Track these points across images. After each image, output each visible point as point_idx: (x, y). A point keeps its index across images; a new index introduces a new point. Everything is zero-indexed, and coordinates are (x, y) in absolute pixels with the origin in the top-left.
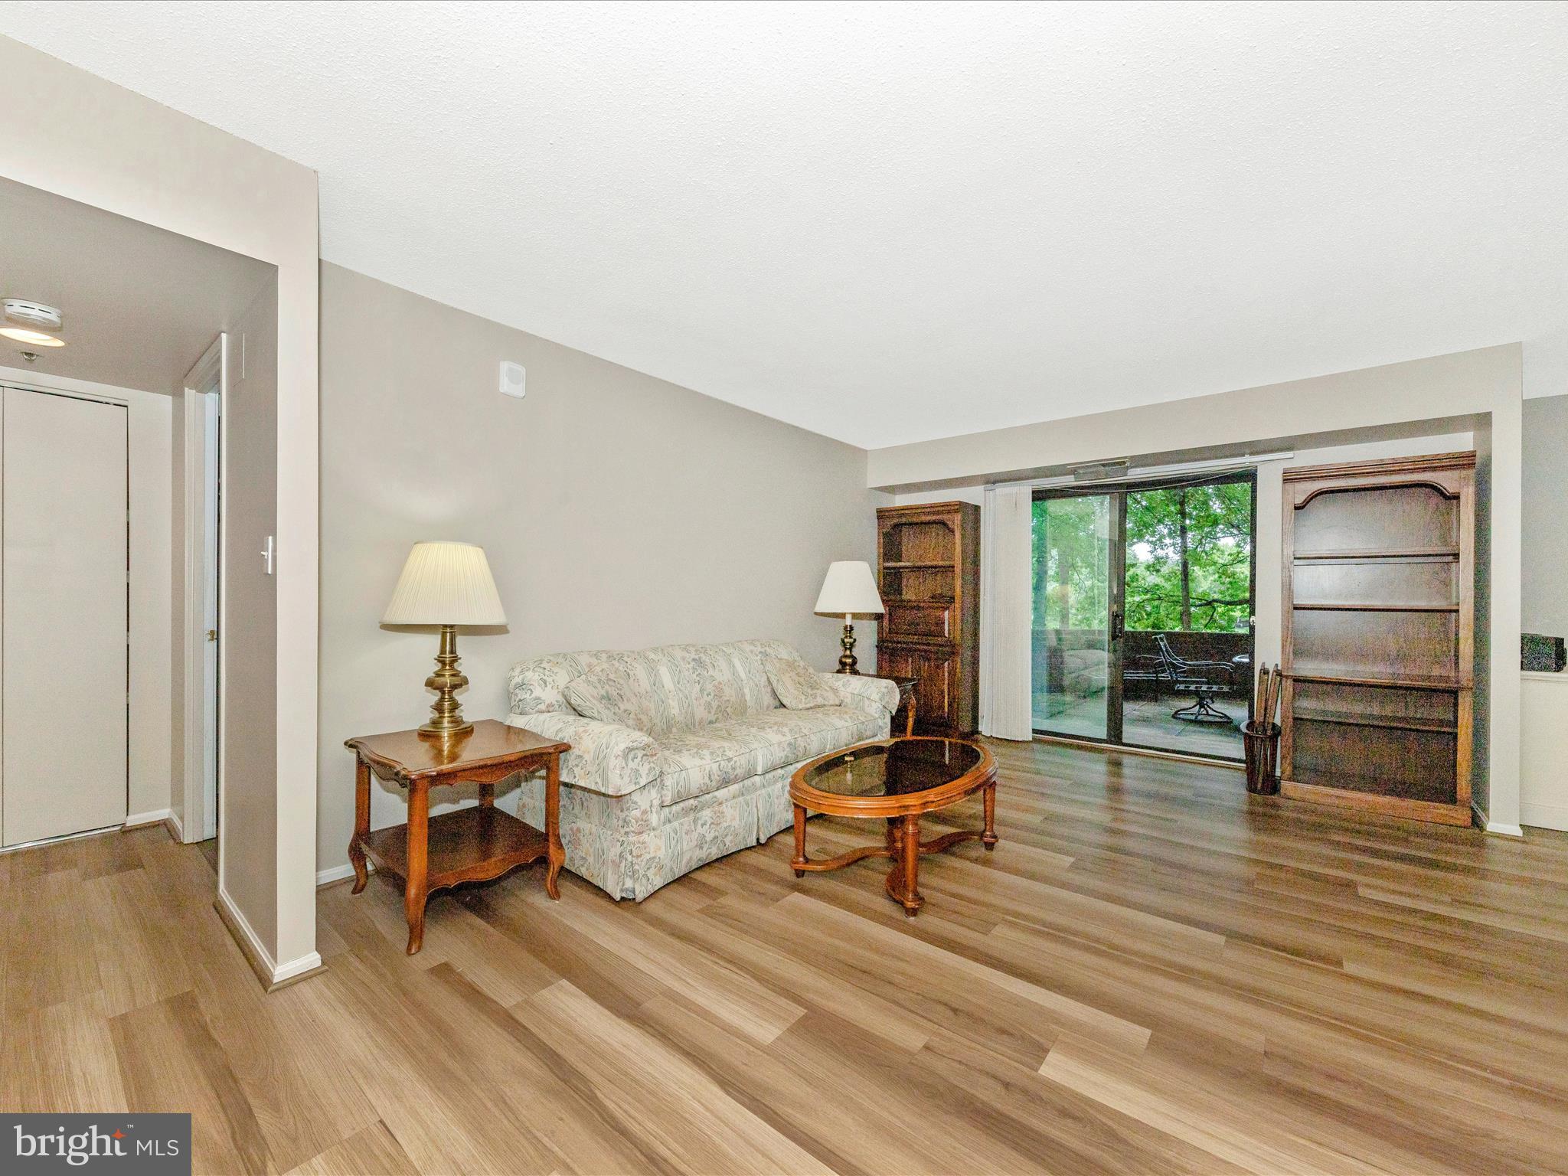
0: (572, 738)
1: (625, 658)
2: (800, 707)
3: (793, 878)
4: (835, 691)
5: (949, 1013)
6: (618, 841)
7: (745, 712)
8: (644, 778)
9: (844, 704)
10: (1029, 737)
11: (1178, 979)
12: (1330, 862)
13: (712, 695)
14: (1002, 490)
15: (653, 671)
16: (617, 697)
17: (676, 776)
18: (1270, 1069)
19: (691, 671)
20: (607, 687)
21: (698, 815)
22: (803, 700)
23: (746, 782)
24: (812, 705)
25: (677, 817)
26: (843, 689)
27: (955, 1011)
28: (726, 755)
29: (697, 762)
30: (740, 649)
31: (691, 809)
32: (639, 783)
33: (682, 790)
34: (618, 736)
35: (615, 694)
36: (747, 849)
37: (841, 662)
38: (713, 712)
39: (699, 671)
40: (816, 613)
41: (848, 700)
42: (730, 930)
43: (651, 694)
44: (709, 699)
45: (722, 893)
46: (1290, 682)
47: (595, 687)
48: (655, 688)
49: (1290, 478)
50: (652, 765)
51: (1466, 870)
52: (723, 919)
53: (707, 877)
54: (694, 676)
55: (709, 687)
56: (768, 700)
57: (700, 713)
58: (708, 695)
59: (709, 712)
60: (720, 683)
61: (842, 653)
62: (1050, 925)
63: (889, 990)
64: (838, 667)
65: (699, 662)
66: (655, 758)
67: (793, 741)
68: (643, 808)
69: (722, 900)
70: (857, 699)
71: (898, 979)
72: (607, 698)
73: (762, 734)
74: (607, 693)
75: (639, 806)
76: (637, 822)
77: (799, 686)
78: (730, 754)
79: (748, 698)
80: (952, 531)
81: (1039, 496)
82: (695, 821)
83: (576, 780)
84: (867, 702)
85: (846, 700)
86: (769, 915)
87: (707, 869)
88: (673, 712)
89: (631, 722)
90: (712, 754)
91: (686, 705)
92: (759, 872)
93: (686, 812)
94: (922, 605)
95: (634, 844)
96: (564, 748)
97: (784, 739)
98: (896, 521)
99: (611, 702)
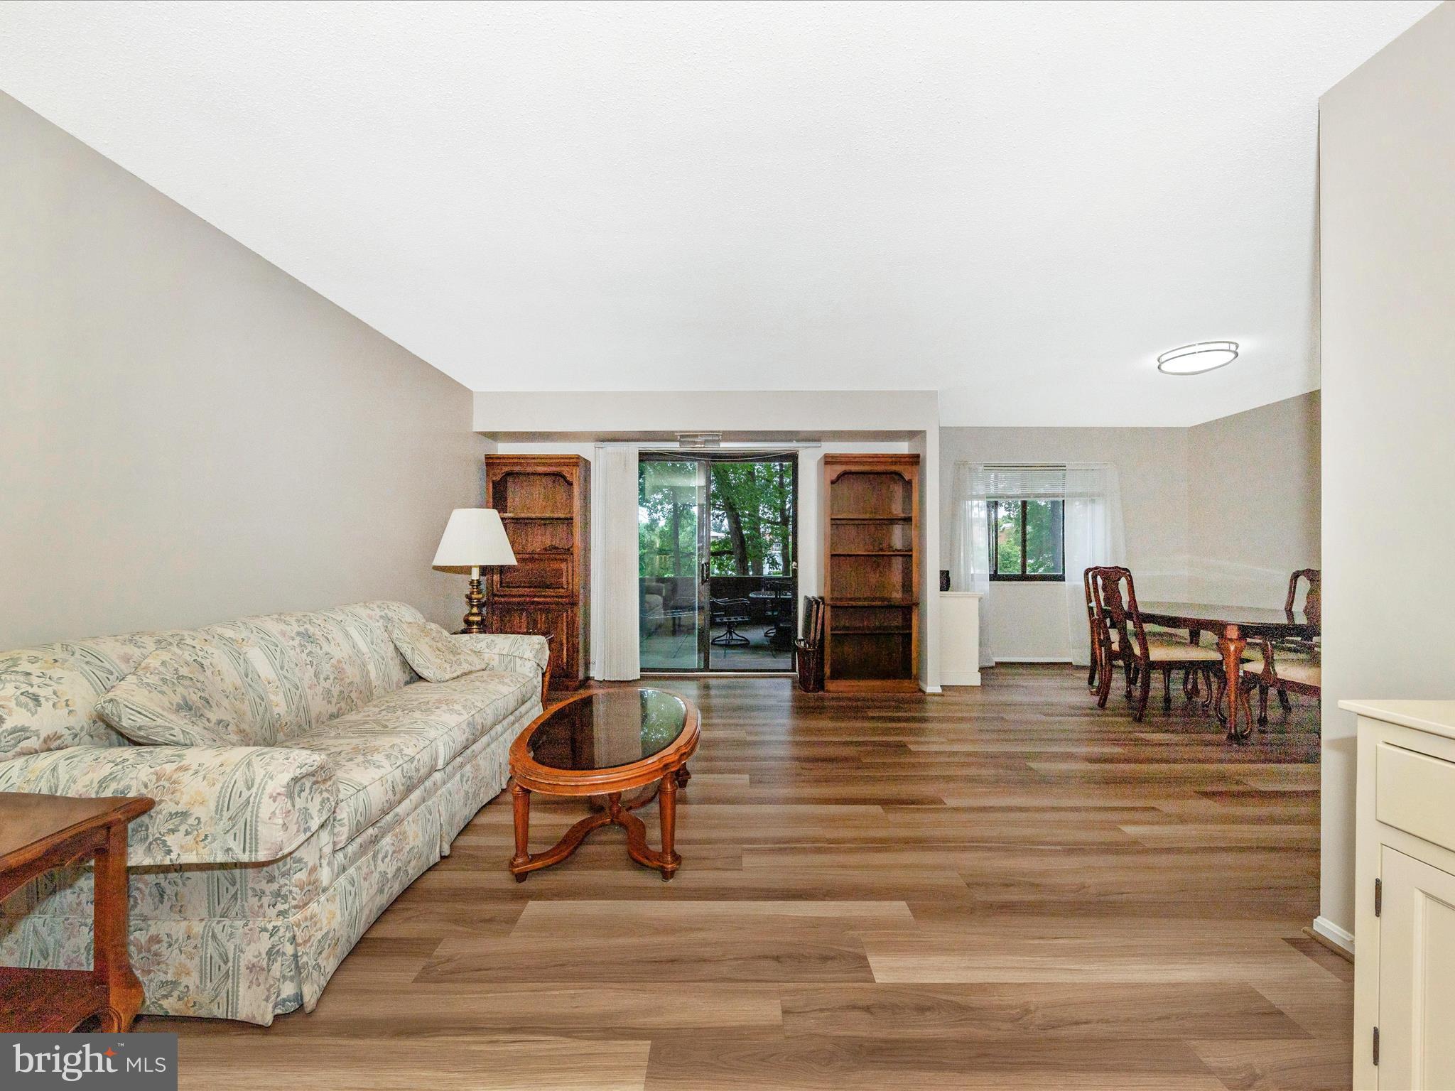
0: (151, 786)
1: (189, 641)
2: (447, 678)
3: (513, 885)
4: (478, 653)
5: (774, 964)
6: (265, 930)
7: (372, 693)
8: (316, 819)
9: (490, 666)
10: (637, 675)
11: (878, 850)
12: (874, 731)
13: (332, 678)
14: (611, 447)
15: (238, 656)
16: (199, 703)
17: (352, 802)
18: (981, 896)
19: (298, 650)
20: (180, 689)
21: (377, 848)
22: (448, 669)
23: (427, 783)
24: (459, 673)
25: (352, 860)
26: (487, 650)
27: (777, 958)
28: (406, 755)
29: (374, 773)
30: (354, 615)
31: (371, 842)
32: (309, 828)
33: (362, 820)
34: (268, 764)
35: (195, 698)
36: (429, 869)
37: (467, 621)
38: (334, 701)
39: (309, 649)
40: (436, 568)
41: (495, 663)
42: (486, 986)
43: (243, 690)
44: (327, 685)
45: (436, 942)
46: (829, 607)
47: (163, 693)
48: (249, 679)
49: (829, 460)
50: (325, 795)
51: (914, 719)
52: (460, 976)
53: (394, 929)
54: (304, 655)
55: (327, 669)
56: (397, 674)
57: (318, 706)
58: (326, 679)
59: (329, 702)
60: (339, 661)
61: (466, 610)
62: (778, 841)
63: (708, 969)
64: (463, 626)
65: (306, 636)
66: (329, 783)
67: (471, 719)
68: (310, 865)
69: (442, 951)
70: (506, 660)
71: (707, 952)
72: (186, 707)
73: (433, 717)
74: (184, 698)
75: (306, 863)
76: (302, 889)
77: (438, 653)
78: (410, 751)
79: (373, 675)
80: (570, 484)
81: (644, 457)
82: (375, 857)
83: (173, 856)
84: (519, 662)
85: (492, 663)
86: (515, 943)
87: (389, 917)
88: (276, 710)
89: (234, 738)
90: (388, 757)
91: (296, 699)
92: (457, 894)
93: (363, 849)
94: (536, 556)
95: (298, 925)
96: (143, 806)
97: (461, 719)
98: (506, 469)
99: (193, 712)
